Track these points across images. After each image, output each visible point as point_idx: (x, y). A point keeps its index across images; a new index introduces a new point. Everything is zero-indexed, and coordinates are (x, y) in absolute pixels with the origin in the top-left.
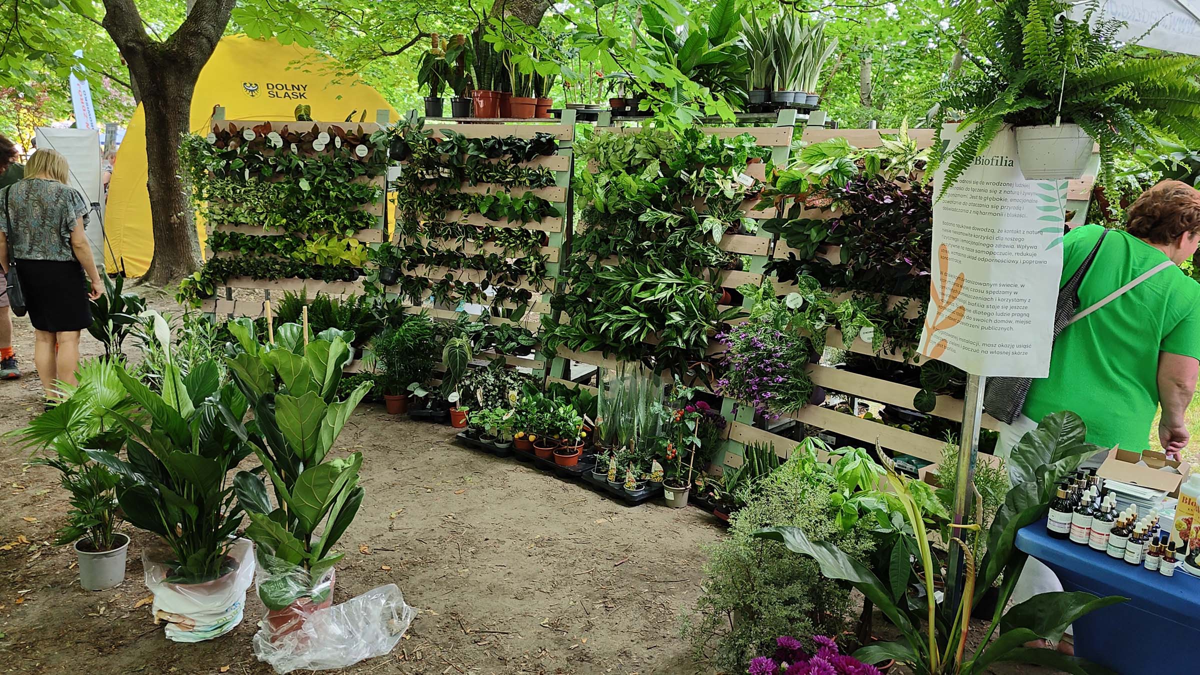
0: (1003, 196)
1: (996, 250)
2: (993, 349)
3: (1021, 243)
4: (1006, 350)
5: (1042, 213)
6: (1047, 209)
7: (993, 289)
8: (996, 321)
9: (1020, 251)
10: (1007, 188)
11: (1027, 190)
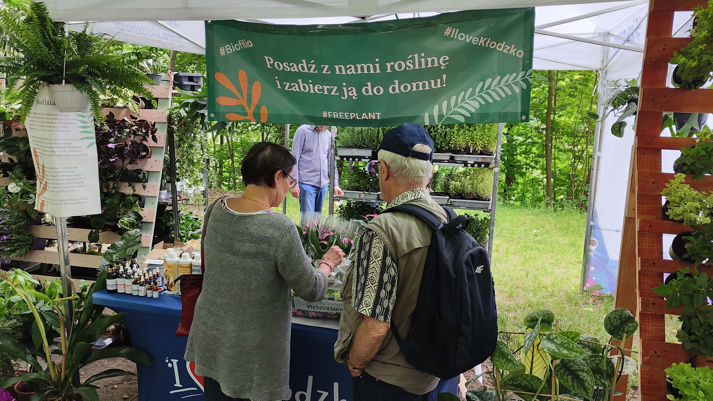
0: (54, 121)
1: (55, 150)
2: (65, 202)
3: (70, 146)
4: (74, 202)
5: (81, 130)
6: (83, 127)
7: (58, 171)
8: (64, 187)
9: (71, 149)
10: (55, 117)
11: (68, 118)
